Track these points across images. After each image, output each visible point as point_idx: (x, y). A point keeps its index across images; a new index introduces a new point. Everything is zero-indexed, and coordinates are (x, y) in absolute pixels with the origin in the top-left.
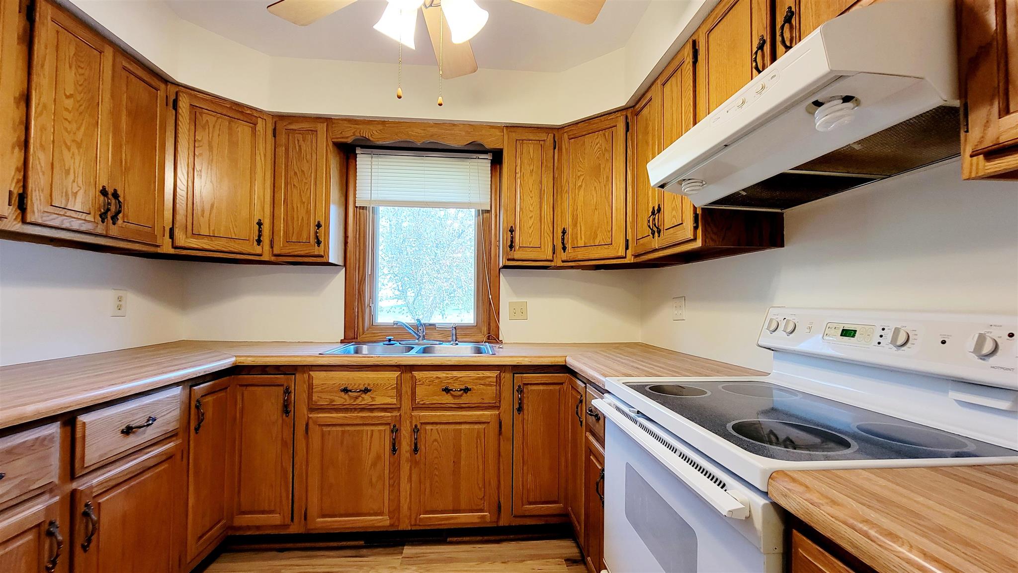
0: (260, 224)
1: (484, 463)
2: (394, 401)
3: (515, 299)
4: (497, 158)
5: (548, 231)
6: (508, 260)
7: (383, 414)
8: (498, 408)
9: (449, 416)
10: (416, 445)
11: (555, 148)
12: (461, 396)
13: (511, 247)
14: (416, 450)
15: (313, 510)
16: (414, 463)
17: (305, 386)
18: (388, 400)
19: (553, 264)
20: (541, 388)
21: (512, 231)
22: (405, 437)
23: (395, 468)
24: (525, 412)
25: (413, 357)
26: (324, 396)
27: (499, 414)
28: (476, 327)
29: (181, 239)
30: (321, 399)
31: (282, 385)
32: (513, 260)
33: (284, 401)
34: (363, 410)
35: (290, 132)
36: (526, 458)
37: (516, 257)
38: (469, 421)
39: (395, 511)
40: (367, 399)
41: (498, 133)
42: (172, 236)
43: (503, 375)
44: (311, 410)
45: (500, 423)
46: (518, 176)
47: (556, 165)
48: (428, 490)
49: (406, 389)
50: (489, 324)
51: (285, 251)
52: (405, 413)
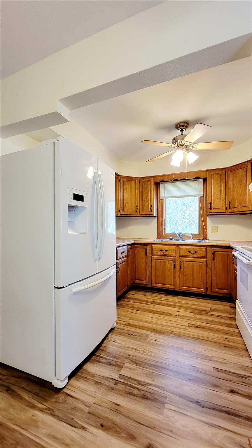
0: (137, 207)
1: (202, 274)
2: (174, 254)
3: (213, 226)
4: (205, 180)
5: (224, 203)
6: (209, 213)
7: (171, 257)
8: (206, 258)
9: (190, 259)
10: (181, 266)
11: (226, 175)
12: (194, 254)
13: (210, 209)
14: (181, 268)
15: (153, 281)
16: (180, 272)
17: (151, 249)
18: (173, 254)
19: (226, 213)
20: (221, 253)
21: (210, 203)
22: (177, 264)
23: (175, 274)
24: (215, 260)
25: (180, 242)
26: (155, 251)
27: (206, 260)
28: (199, 235)
29: (122, 212)
30: (155, 252)
31: (145, 248)
32: (211, 213)
33: (146, 252)
34: (165, 256)
35: (143, 182)
36: (216, 275)
37: (212, 212)
38: (197, 261)
39: (175, 285)
40: (166, 253)
41: (205, 173)
42: (120, 212)
43: (207, 248)
44: (152, 255)
45: (207, 263)
46: (212, 185)
47: (226, 180)
48: (184, 280)
49: (178, 251)
50: (204, 234)
51: (143, 214)
52: (177, 258)
